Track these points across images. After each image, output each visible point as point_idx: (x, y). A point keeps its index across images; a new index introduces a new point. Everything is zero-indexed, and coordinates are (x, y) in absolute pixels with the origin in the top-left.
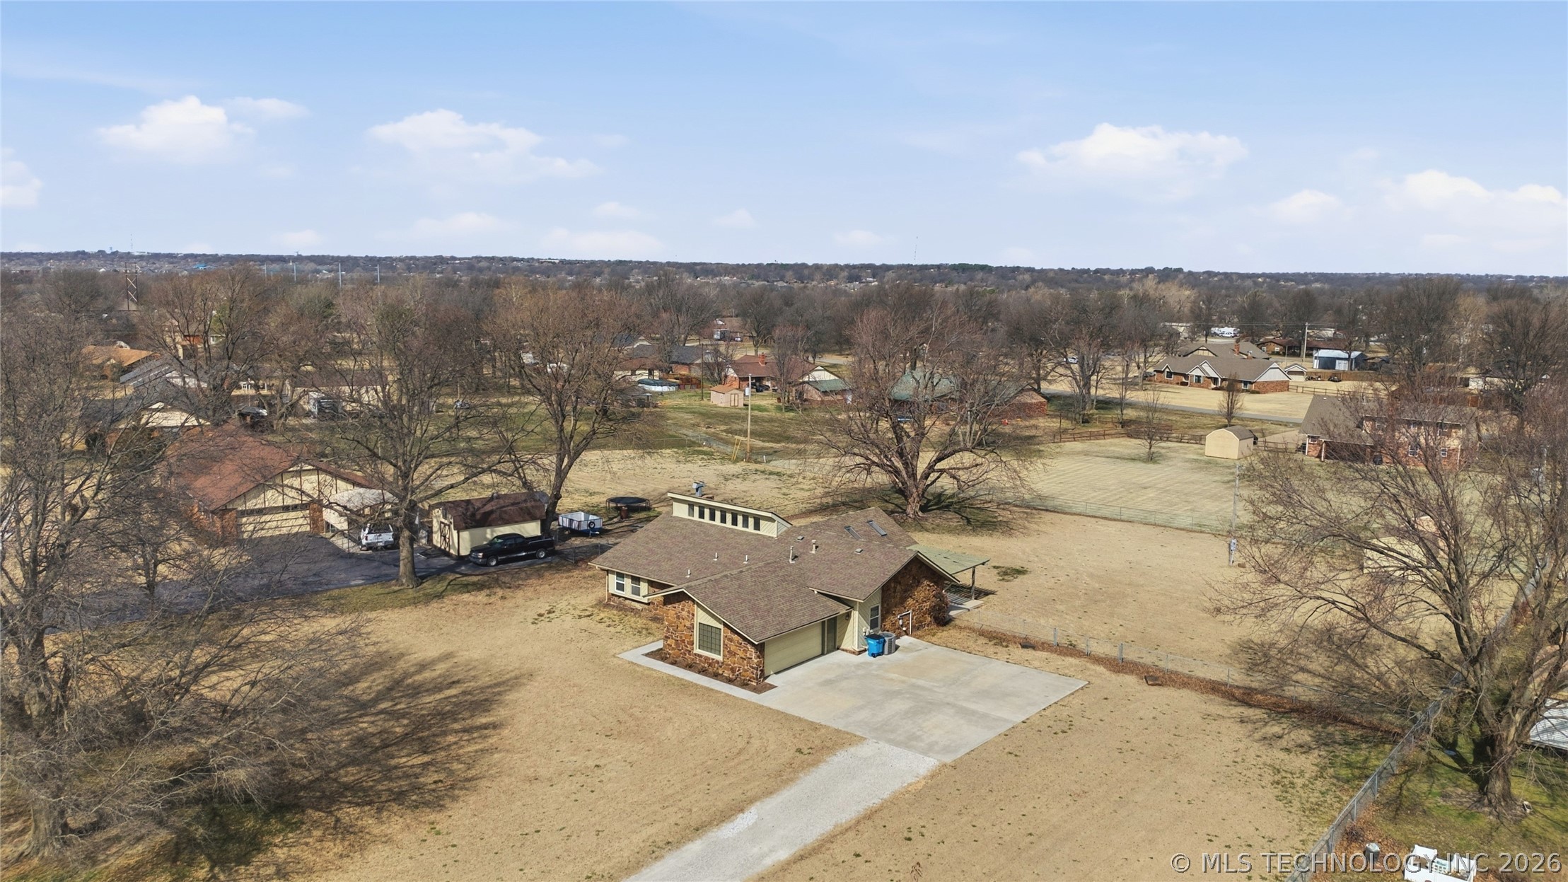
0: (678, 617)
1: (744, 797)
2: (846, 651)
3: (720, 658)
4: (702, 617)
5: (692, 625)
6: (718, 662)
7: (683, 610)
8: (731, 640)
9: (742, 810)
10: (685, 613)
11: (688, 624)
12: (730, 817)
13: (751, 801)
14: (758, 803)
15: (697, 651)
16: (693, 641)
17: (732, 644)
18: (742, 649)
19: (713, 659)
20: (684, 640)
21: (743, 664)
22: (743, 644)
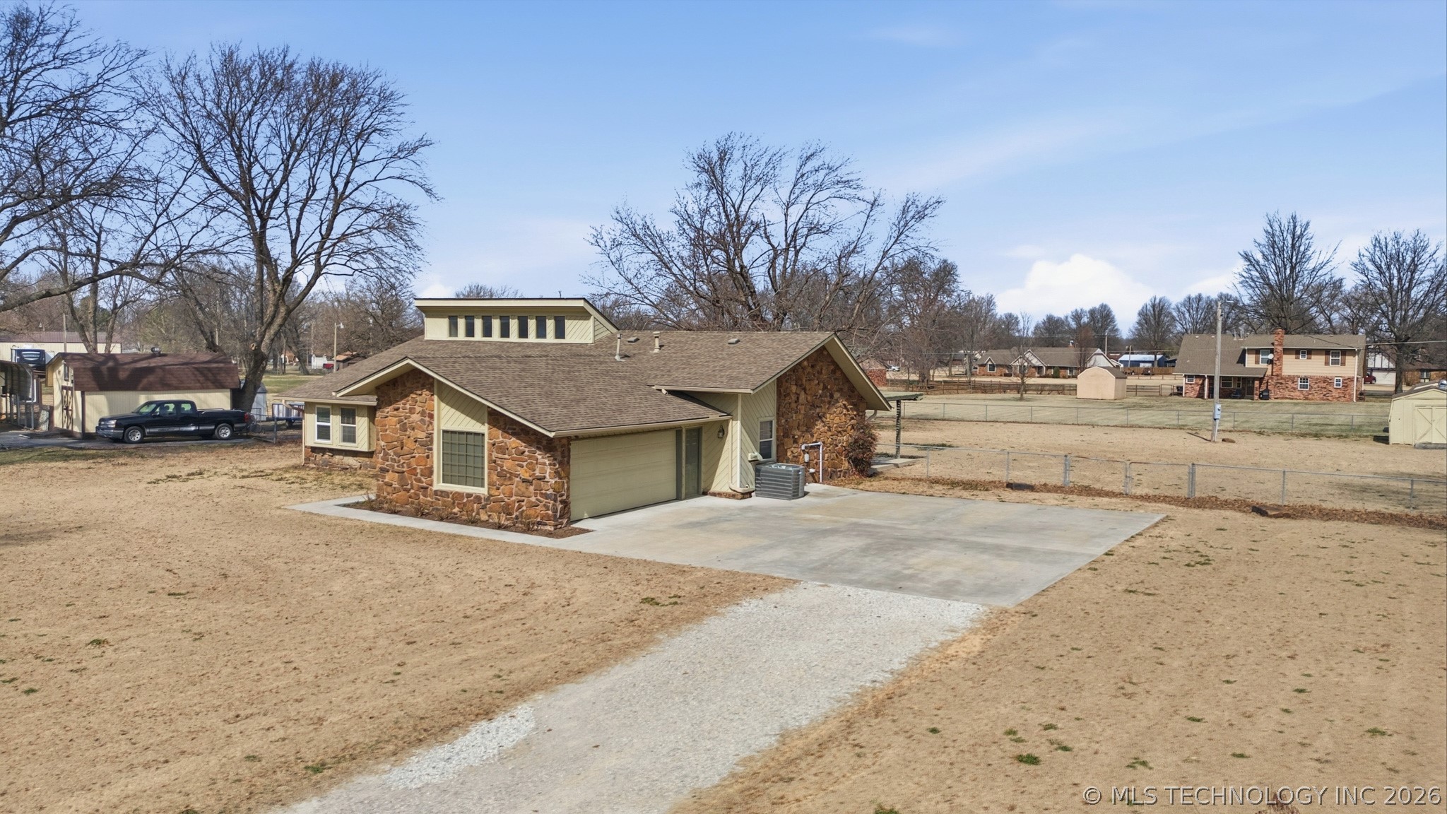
0: (404, 428)
1: (498, 684)
2: (719, 495)
3: (483, 491)
4: (450, 419)
5: (430, 436)
6: (478, 499)
7: (412, 411)
8: (503, 449)
9: (487, 714)
10: (416, 417)
11: (421, 435)
12: (444, 730)
13: (520, 693)
14: (539, 696)
15: (439, 485)
16: (432, 467)
17: (506, 456)
18: (525, 464)
19: (469, 495)
20: (415, 469)
21: (527, 494)
22: (526, 453)
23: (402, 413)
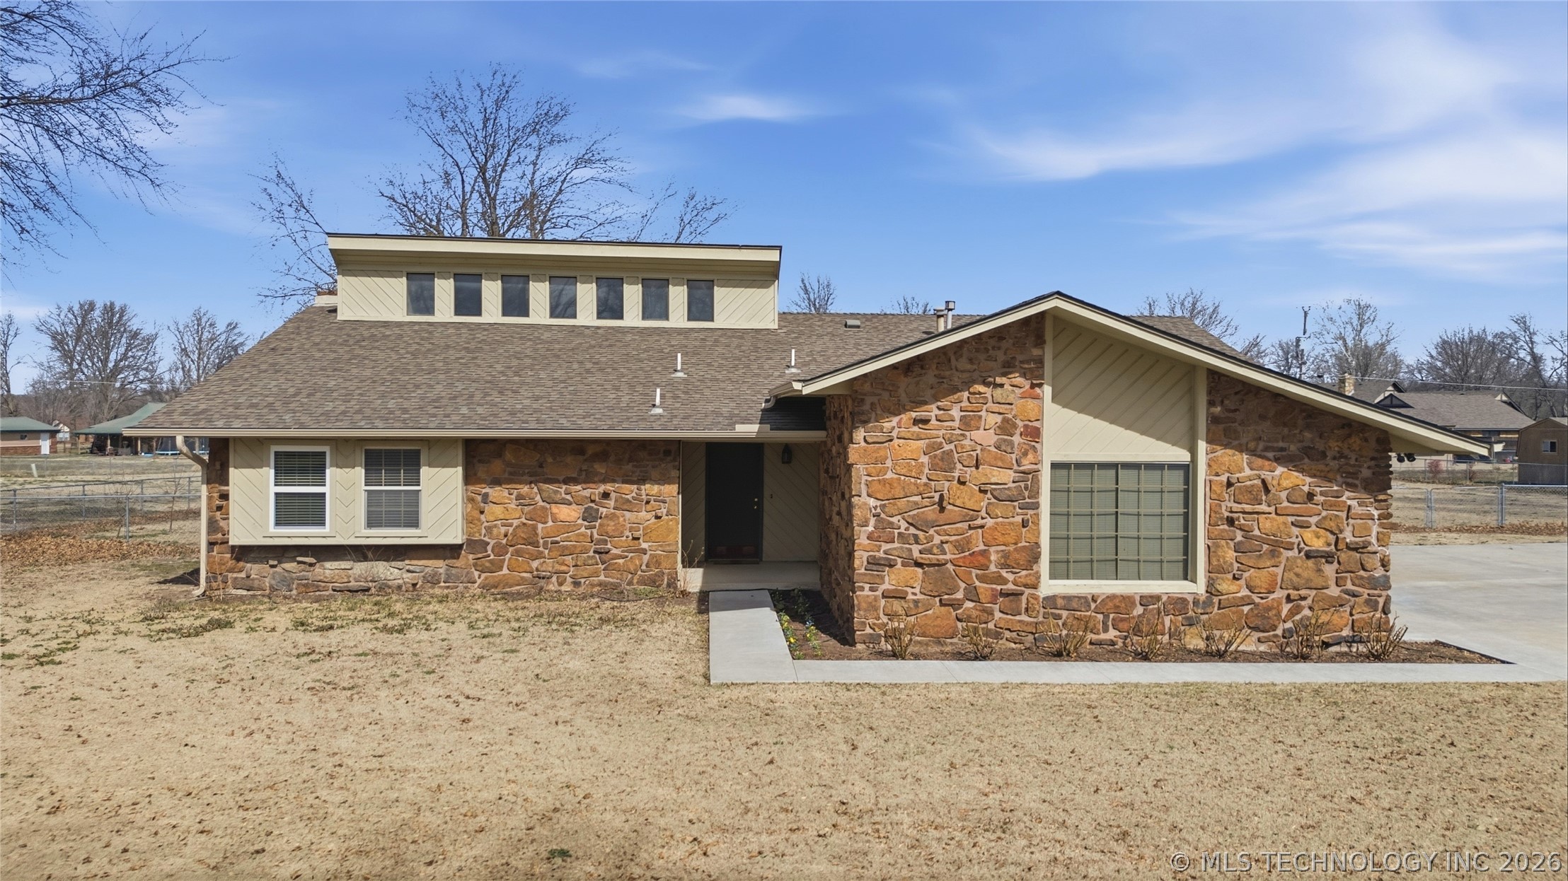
3: (1190, 588)
5: (1029, 477)
6: (1176, 605)
7: (968, 423)
8: (1252, 494)
11: (1001, 477)
15: (1050, 587)
16: (1037, 545)
17: (1264, 508)
18: (1313, 520)
19: (1147, 600)
20: (984, 553)
21: (1319, 582)
22: (1320, 499)
23: (937, 431)
